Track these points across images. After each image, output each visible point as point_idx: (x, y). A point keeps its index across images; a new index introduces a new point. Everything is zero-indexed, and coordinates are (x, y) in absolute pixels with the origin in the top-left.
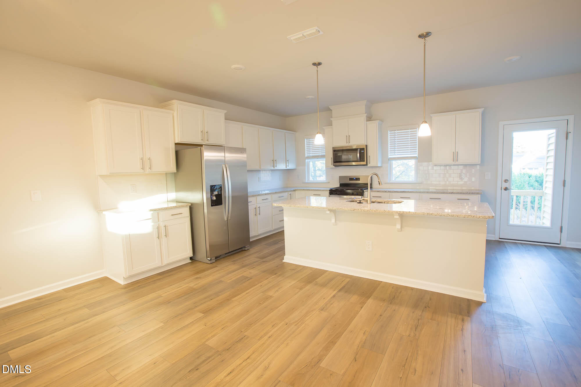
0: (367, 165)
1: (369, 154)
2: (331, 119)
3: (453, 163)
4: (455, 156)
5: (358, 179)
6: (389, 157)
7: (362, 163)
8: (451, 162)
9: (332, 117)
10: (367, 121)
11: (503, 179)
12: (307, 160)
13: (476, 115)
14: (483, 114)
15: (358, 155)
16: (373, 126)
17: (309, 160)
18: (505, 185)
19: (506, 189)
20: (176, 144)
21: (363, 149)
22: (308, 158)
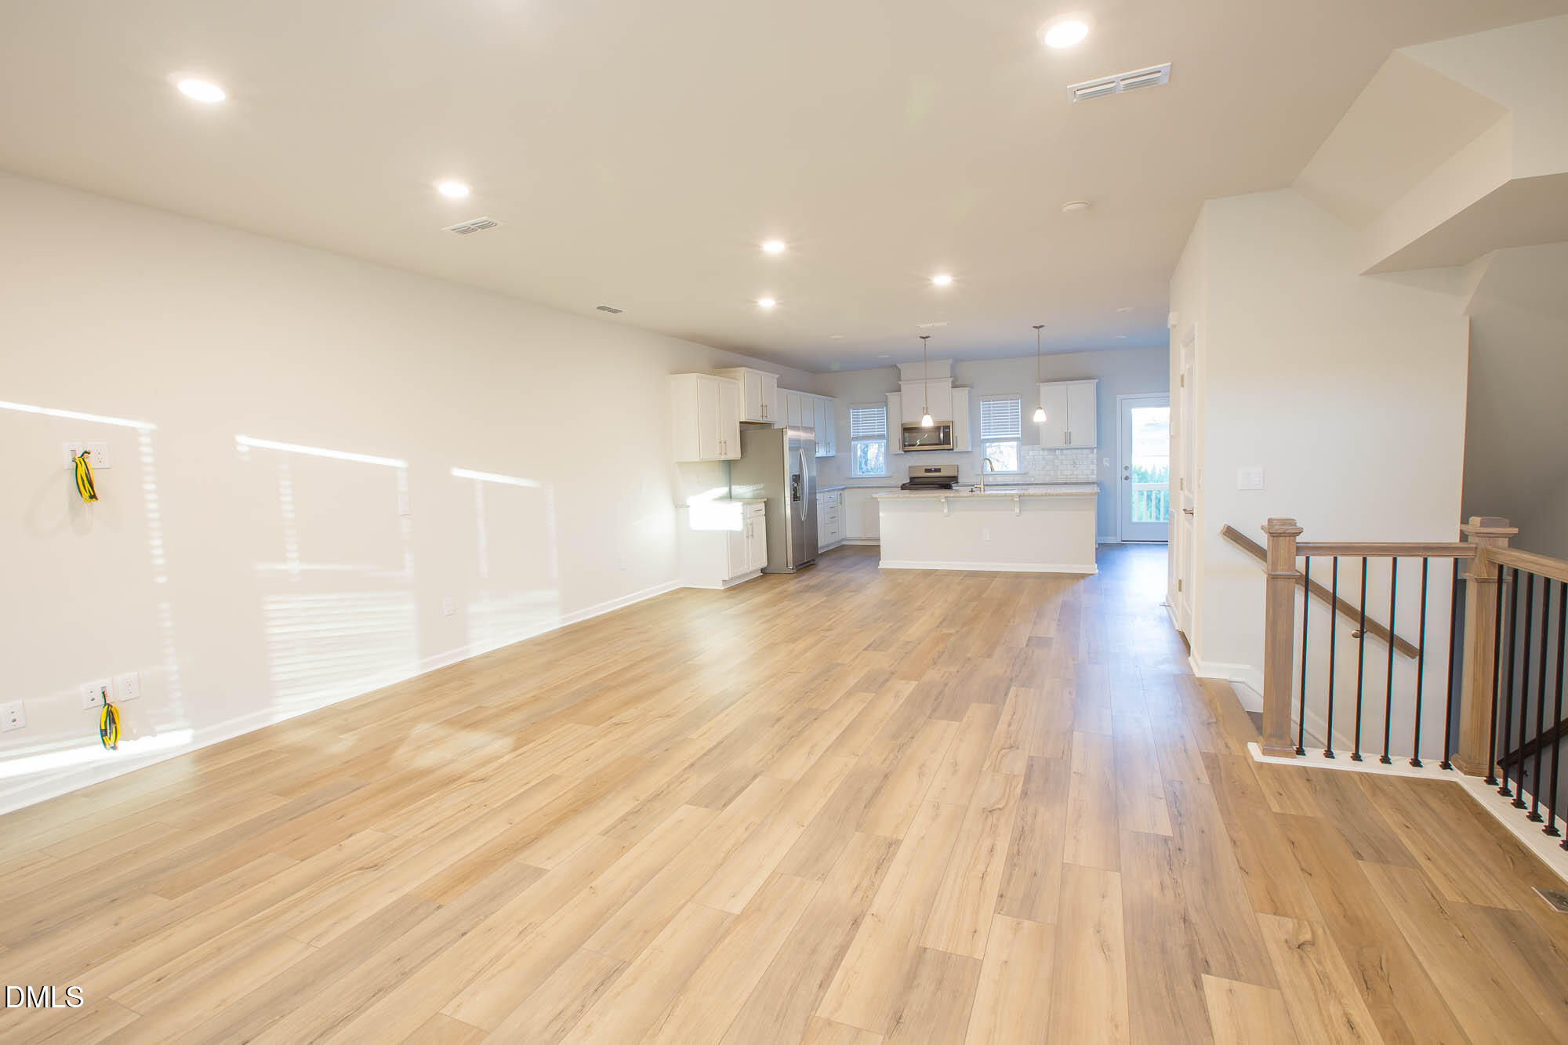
0: (953, 449)
1: (955, 434)
2: (900, 383)
3: (1065, 446)
4: (1068, 437)
5: (938, 470)
6: (982, 437)
7: (946, 447)
8: (1061, 444)
9: (900, 380)
10: (953, 387)
11: (1124, 466)
12: (853, 443)
13: (1089, 387)
14: (1098, 386)
15: (942, 435)
16: (963, 393)
17: (856, 442)
18: (1126, 474)
19: (1126, 478)
20: (741, 423)
21: (948, 427)
22: (856, 438)
